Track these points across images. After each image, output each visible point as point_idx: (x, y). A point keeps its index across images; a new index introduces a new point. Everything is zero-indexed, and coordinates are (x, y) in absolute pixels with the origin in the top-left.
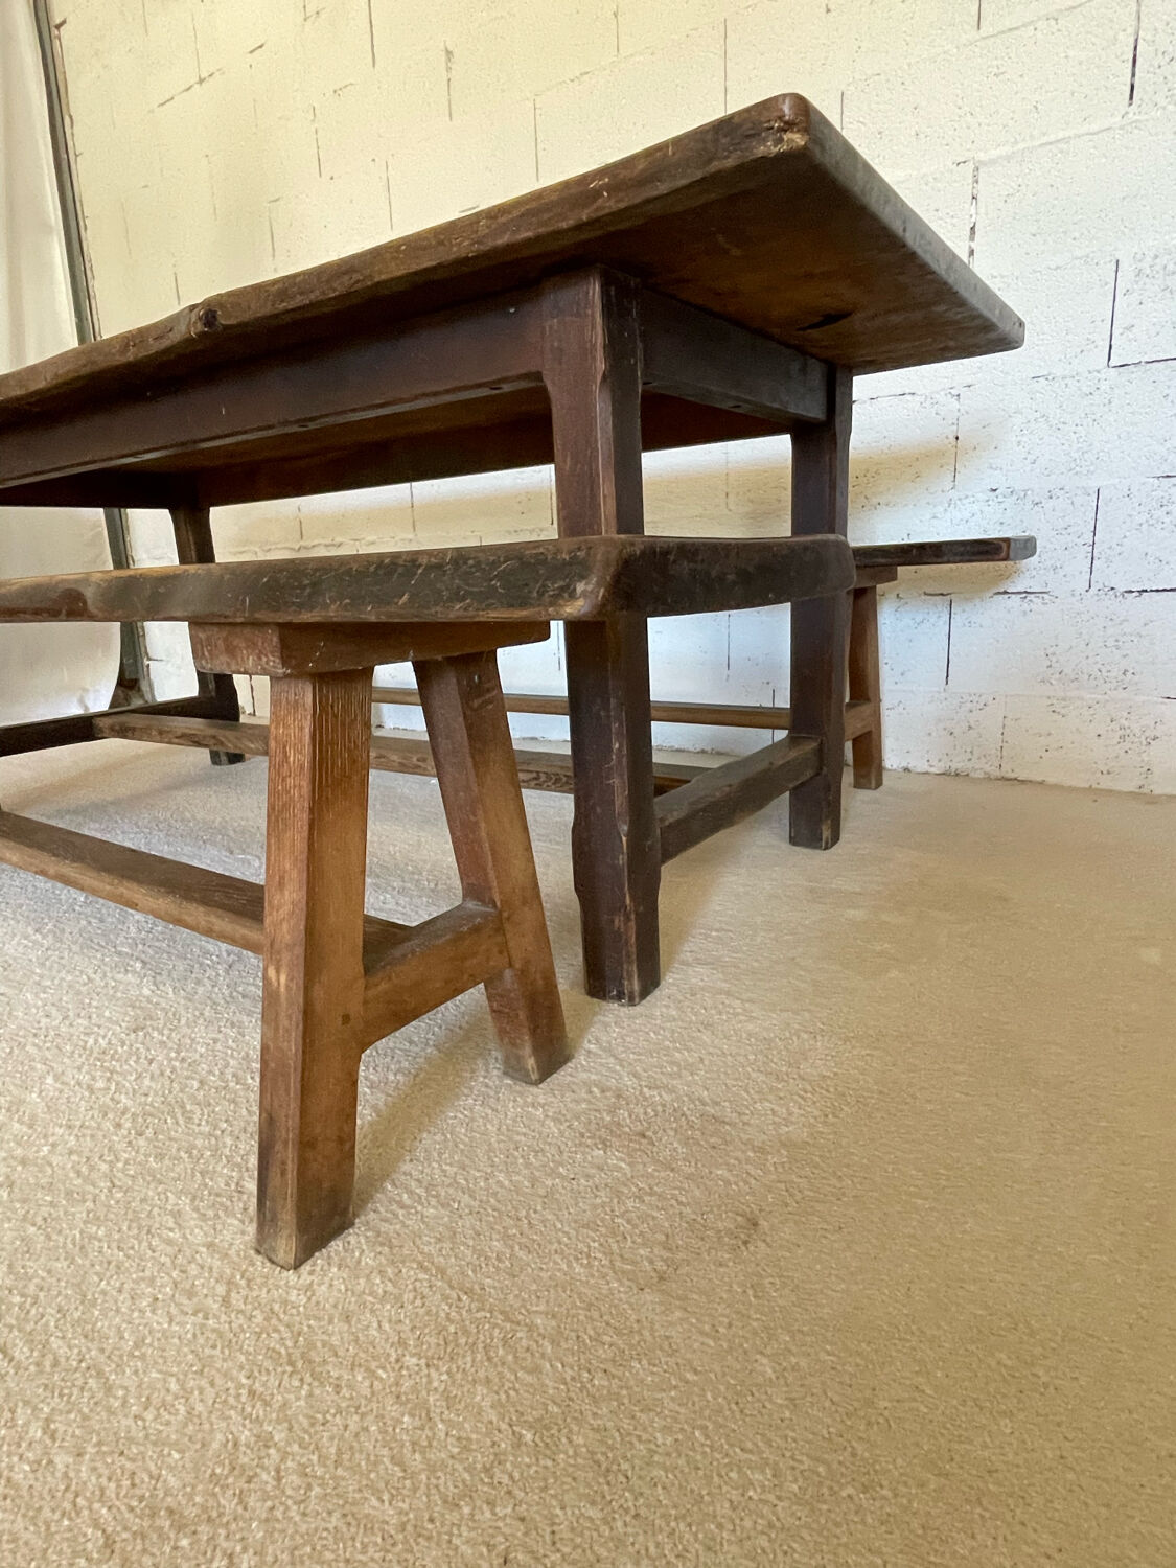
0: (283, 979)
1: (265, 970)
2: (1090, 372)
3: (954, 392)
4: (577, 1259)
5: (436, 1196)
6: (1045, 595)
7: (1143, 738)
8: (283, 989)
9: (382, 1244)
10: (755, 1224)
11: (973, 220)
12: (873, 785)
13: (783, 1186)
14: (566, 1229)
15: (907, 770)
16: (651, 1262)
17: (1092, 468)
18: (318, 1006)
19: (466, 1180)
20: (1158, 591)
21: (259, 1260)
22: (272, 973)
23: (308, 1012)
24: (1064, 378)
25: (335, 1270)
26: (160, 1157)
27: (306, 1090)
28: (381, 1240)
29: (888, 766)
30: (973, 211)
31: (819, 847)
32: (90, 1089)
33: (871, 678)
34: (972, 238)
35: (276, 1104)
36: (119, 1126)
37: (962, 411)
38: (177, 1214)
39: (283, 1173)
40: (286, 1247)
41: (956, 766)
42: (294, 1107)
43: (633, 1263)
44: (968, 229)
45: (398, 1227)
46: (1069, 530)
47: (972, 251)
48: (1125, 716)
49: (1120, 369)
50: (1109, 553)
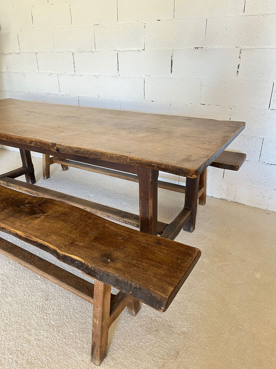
0: (97, 322)
1: (93, 319)
2: (264, 109)
3: (230, 107)
4: (148, 362)
5: (121, 348)
6: (249, 161)
7: (268, 198)
8: (97, 323)
9: (114, 360)
10: (178, 353)
11: (239, 63)
12: (203, 204)
13: (183, 344)
14: (146, 356)
15: (212, 197)
16: (161, 362)
17: (262, 133)
18: (103, 325)
19: (126, 343)
21: (92, 363)
22: (95, 320)
23: (102, 328)
24: (258, 109)
25: (107, 366)
26: (65, 338)
27: (101, 339)
28: (113, 359)
29: (207, 195)
30: (239, 61)
31: (190, 232)
32: (44, 319)
33: (204, 181)
34: (238, 68)
35: (95, 340)
36: (54, 330)
37: (232, 112)
38: (74, 353)
39: (97, 352)
40: (97, 362)
41: (224, 197)
42: (99, 342)
43: (158, 363)
44: (237, 66)
45: (116, 355)
46: (256, 147)
47: (238, 72)
48: (265, 192)
49: (272, 110)
50: (264, 154)
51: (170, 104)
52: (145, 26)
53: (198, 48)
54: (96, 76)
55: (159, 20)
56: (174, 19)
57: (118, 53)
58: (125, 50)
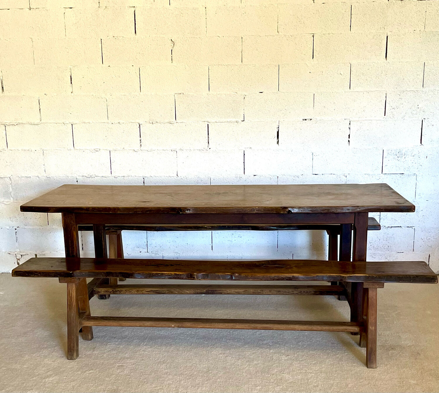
2: (378, 174)
3: (345, 175)
11: (349, 133)
20: (395, 227)
24: (372, 175)
34: (349, 138)
37: (347, 180)
44: (348, 136)
47: (349, 141)
48: (389, 257)
49: (385, 175)
50: (384, 217)
51: (278, 177)
52: (244, 97)
53: (306, 120)
54: (175, 150)
55: (262, 92)
56: (279, 92)
57: (208, 125)
58: (219, 121)
